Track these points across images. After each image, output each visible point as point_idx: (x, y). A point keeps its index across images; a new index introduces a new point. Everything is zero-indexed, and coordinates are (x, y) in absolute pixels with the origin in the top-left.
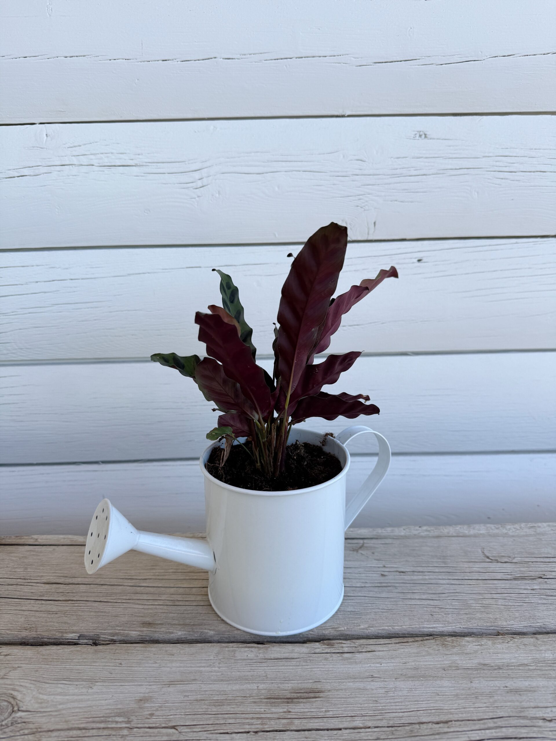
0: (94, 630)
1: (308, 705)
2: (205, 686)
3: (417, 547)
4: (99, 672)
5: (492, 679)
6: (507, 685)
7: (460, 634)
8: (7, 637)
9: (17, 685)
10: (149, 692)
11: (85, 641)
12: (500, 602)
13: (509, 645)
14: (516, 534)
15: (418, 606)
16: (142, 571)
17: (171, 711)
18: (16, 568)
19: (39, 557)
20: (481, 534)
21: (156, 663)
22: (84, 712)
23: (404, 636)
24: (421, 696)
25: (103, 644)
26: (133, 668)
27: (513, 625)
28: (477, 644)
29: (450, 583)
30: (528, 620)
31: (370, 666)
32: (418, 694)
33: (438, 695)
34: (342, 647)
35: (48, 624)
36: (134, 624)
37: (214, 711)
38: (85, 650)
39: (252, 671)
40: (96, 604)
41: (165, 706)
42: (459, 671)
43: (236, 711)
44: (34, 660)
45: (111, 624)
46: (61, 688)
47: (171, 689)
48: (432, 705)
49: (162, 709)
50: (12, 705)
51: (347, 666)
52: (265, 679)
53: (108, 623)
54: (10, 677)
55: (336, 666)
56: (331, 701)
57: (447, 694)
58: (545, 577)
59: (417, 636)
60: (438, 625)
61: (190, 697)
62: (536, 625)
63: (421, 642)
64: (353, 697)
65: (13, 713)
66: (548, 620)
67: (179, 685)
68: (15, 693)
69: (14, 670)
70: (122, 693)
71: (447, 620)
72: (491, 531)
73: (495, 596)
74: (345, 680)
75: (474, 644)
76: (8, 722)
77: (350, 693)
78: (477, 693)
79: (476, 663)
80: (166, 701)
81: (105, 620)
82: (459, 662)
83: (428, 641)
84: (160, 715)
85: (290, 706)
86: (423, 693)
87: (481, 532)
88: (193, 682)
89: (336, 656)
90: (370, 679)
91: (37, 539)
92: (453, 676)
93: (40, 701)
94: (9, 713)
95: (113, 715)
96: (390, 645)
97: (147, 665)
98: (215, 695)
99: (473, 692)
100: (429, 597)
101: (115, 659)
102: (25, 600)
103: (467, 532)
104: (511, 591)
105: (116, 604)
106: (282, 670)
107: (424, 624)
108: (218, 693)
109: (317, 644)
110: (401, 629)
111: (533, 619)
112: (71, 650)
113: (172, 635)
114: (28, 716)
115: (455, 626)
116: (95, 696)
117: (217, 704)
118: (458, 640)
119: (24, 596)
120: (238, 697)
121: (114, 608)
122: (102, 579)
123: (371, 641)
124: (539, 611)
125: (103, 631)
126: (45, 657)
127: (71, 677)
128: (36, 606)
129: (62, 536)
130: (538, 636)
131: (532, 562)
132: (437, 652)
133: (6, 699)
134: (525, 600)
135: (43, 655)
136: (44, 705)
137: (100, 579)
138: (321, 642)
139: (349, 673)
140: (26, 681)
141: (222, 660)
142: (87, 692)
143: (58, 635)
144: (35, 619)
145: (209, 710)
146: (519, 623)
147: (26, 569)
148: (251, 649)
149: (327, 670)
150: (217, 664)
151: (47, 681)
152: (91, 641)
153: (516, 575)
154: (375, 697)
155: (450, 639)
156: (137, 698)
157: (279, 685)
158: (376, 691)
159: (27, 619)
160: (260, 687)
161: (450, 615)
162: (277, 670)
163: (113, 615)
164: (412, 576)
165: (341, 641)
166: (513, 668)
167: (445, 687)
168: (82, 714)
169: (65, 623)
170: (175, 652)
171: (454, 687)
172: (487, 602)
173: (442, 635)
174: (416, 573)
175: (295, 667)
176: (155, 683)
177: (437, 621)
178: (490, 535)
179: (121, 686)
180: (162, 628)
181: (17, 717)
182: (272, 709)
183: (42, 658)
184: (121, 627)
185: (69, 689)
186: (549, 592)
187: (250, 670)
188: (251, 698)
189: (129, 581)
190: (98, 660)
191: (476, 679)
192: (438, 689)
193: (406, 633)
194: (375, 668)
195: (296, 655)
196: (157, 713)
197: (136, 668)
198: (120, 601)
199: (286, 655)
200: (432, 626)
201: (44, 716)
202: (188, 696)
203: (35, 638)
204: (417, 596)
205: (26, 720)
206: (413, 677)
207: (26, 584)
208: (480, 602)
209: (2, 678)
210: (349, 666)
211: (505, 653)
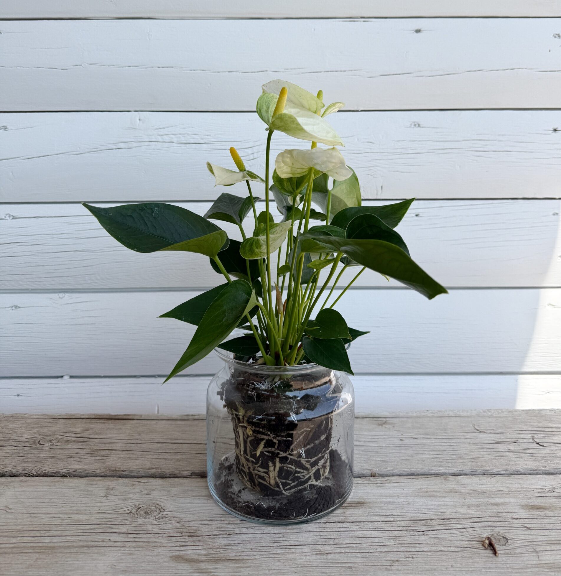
0: (200, 469)
1: (356, 510)
3: (426, 423)
5: (479, 498)
6: (489, 501)
7: (457, 474)
9: (159, 498)
11: (195, 476)
12: (486, 456)
13: (491, 480)
14: (499, 415)
15: (428, 458)
19: (147, 427)
23: (419, 475)
24: (431, 506)
27: (493, 469)
28: (469, 479)
29: (450, 445)
30: (504, 466)
31: (396, 490)
33: (443, 505)
35: (168, 466)
42: (457, 494)
44: (165, 485)
46: (189, 500)
48: (439, 510)
50: (159, 508)
51: (380, 490)
54: (152, 494)
55: (373, 490)
56: (372, 508)
58: (518, 442)
59: (427, 475)
60: (441, 469)
62: (510, 469)
63: (430, 478)
65: (161, 512)
66: (519, 467)
69: (153, 490)
71: (448, 466)
72: (480, 413)
73: (482, 453)
74: (380, 497)
75: (467, 479)
77: (384, 504)
78: (468, 505)
79: (467, 489)
82: (457, 489)
83: (435, 477)
86: (432, 504)
87: (473, 414)
89: (372, 485)
90: (397, 497)
92: (453, 496)
93: (176, 506)
94: (158, 512)
99: (466, 504)
100: (435, 453)
103: (462, 414)
104: (493, 450)
107: (431, 468)
110: (416, 471)
111: (508, 466)
115: (454, 469)
118: (456, 477)
123: (396, 477)
124: (513, 461)
127: (193, 495)
128: (154, 455)
130: (511, 476)
131: (509, 433)
132: (441, 483)
133: (153, 505)
134: (502, 455)
135: (171, 483)
136: (180, 509)
139: (382, 494)
140: (163, 496)
143: (177, 472)
144: (157, 463)
146: (498, 468)
147: (140, 434)
149: (367, 492)
152: (200, 476)
153: (497, 441)
154: (400, 506)
155: (450, 477)
158: (401, 503)
159: (151, 463)
161: (450, 463)
164: (422, 441)
166: (493, 492)
167: (447, 501)
171: (453, 502)
172: (476, 456)
173: (444, 474)
174: (425, 439)
177: (441, 466)
178: (479, 416)
181: (164, 514)
186: (520, 451)
191: (468, 498)
192: (442, 502)
193: (420, 473)
194: (400, 491)
200: (437, 469)
201: (182, 514)
203: (160, 474)
204: (426, 452)
205: (171, 516)
206: (426, 496)
207: (143, 443)
208: (472, 456)
209: (147, 495)
210: (382, 490)
211: (488, 484)
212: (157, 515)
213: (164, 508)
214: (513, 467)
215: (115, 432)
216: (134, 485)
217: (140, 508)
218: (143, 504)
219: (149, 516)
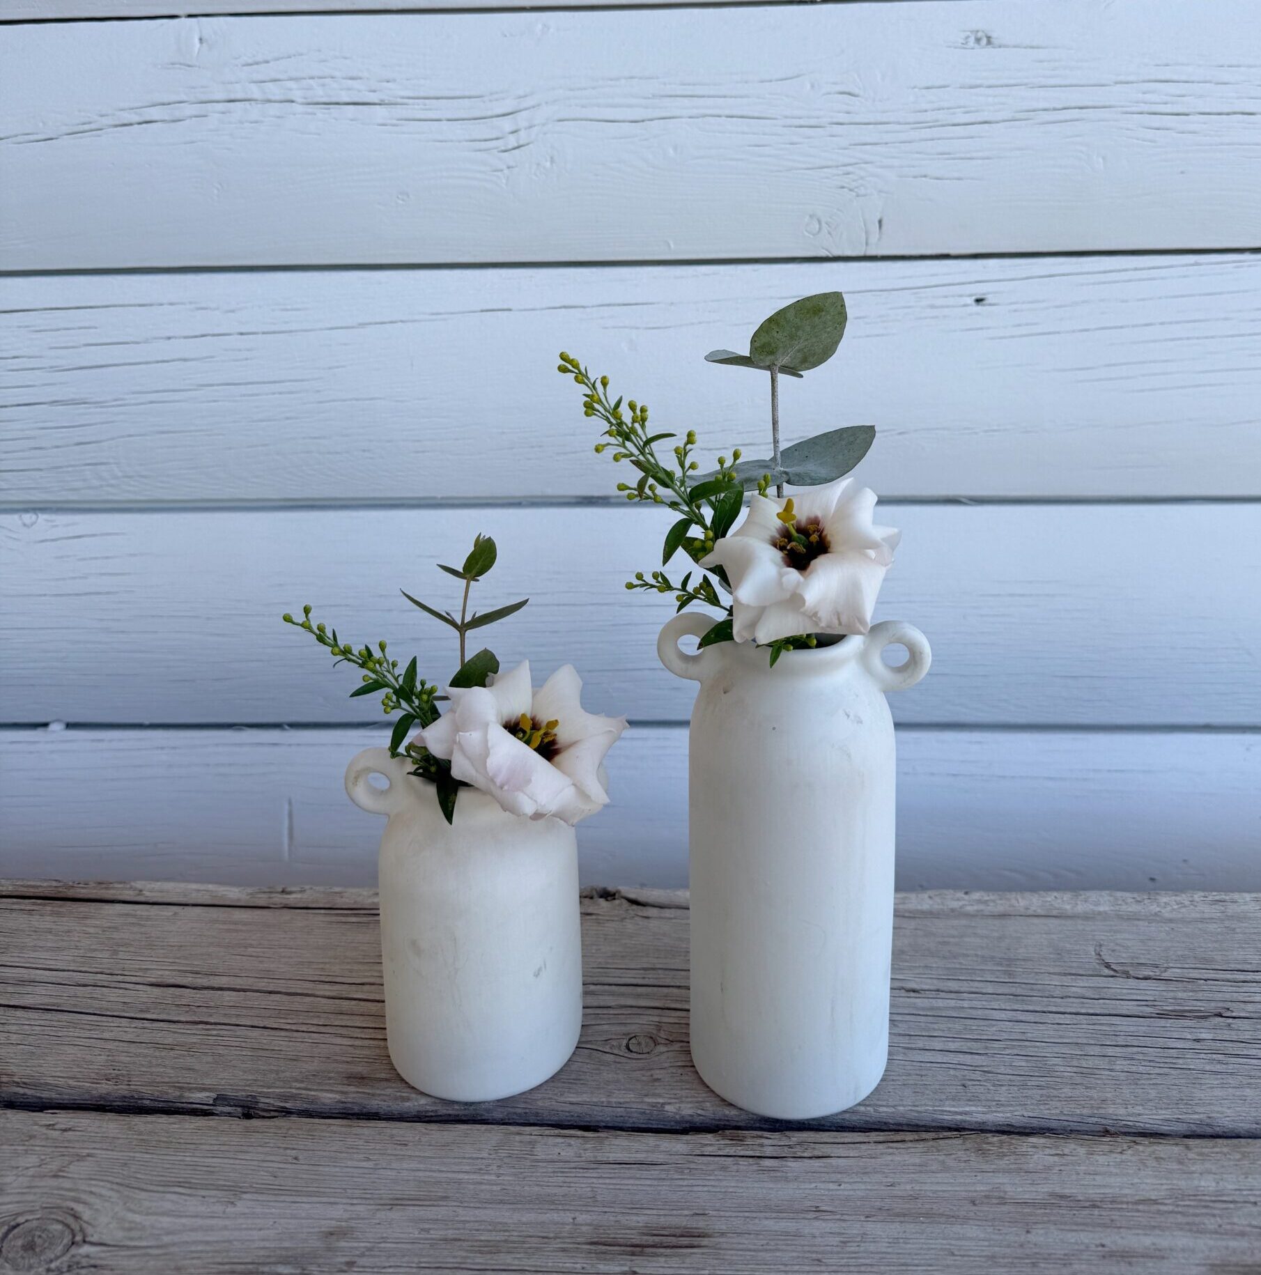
0: (247, 1086)
1: (674, 1262)
2: (464, 1212)
3: (954, 937)
4: (250, 1172)
5: (1075, 1228)
6: (1104, 1242)
7: (1022, 1130)
8: (69, 1094)
9: (85, 1191)
10: (350, 1219)
11: (228, 1109)
12: (1120, 1065)
13: (1124, 1157)
14: (1180, 916)
15: (939, 1065)
16: (356, 967)
17: (391, 1260)
18: (95, 950)
19: (143, 930)
20: (1100, 913)
21: (368, 1159)
22: (216, 1251)
23: (900, 1128)
24: (916, 1254)
25: (264, 1117)
26: (321, 1168)
27: (1139, 1115)
28: (1054, 1152)
29: (1014, 1019)
30: (1174, 1106)
31: (816, 1188)
32: (908, 1251)
33: (953, 1254)
34: (762, 1145)
35: (154, 1070)
36: (330, 1078)
37: (478, 1264)
38: (226, 1126)
39: (565, 1185)
40: (256, 1033)
41: (378, 1248)
42: (1005, 1208)
43: (523, 1265)
44: (121, 1141)
45: (282, 1075)
46: (173, 1201)
47: (395, 1214)
49: (372, 1253)
50: (72, 1230)
51: (766, 1185)
52: (591, 1204)
53: (277, 1074)
54: (70, 1175)
55: (743, 1185)
56: (724, 1255)
57: (972, 1253)
58: (1228, 1014)
59: (927, 1129)
60: (973, 1108)
61: (432, 1232)
62: (1191, 1119)
63: (931, 1143)
64: (770, 1250)
65: (73, 1247)
66: (1220, 1109)
67: (411, 1208)
68: (79, 1208)
69: (78, 1160)
70: (294, 1217)
71: (997, 1099)
72: (1124, 907)
73: (1110, 1051)
74: (758, 1214)
75: (1048, 1151)
76: (62, 1263)
77: (765, 1242)
78: (1038, 1256)
79: (1043, 1193)
80: (383, 1238)
81: (272, 1067)
82: (1008, 1188)
83: (947, 1141)
84: (367, 1264)
85: (636, 1262)
86: (921, 1249)
87: (1101, 909)
88: (441, 1203)
89: (746, 1163)
90: (812, 1215)
91: (141, 891)
92: (991, 1216)
93: (127, 1225)
94: (64, 1246)
95: (272, 1260)
96: (863, 1146)
97: (350, 1163)
98: (483, 1230)
99: (1028, 1251)
100: (965, 1046)
101: (286, 1149)
102: (110, 1019)
103: (1068, 907)
104: (1148, 1042)
105: (295, 1034)
106: (630, 1187)
107: (943, 1106)
108: (490, 1228)
109: (710, 1136)
110: (893, 1113)
111: (1186, 1104)
112: (197, 1124)
113: (407, 1104)
114: (103, 1255)
115: (1012, 1112)
116: (240, 1221)
117: (486, 1249)
118: (1013, 1141)
119: (107, 1010)
120: (530, 1237)
121: (291, 1043)
122: (271, 981)
123: (825, 1136)
124: (1203, 1087)
125: (265, 1090)
126: (144, 1137)
127: (193, 1181)
128: (130, 1031)
129: (194, 886)
130: (1191, 1142)
131: (1205, 980)
132: (963, 1164)
133: (60, 1218)
134: (1175, 1063)
135: (140, 1133)
136: (134, 1234)
137: (266, 980)
138: (720, 1132)
139: (770, 1200)
140: (102, 1184)
141: (506, 1160)
142: (224, 1212)
143: (173, 1094)
144: (128, 1059)
145: (469, 1261)
146: (1154, 1112)
147: (115, 952)
148: (568, 1140)
149: (723, 1190)
150: (495, 1168)
151: (145, 1187)
152: (239, 1109)
153: (1165, 1008)
154: (817, 1252)
155: (995, 1139)
156: (323, 1229)
157: (620, 1217)
158: (820, 1239)
159: (110, 1058)
160: (578, 1219)
161: (1004, 1088)
162: (618, 1187)
163: (289, 1057)
164: (934, 1001)
165: (760, 1133)
166: (1124, 1206)
167: (971, 1239)
168: (210, 1255)
169: (190, 1069)
170: (411, 1139)
171: (990, 1240)
172: (1090, 1064)
173: (982, 1129)
174: (942, 995)
175: (656, 1183)
176: (364, 1202)
177: (974, 1099)
178: (1120, 917)
179: (293, 1202)
180: (387, 1088)
181: (80, 1255)
182: (599, 1266)
183: (137, 1139)
184: (302, 1082)
185: (188, 1203)
186: (1231, 1048)
187: (561, 1184)
188: (558, 1240)
189: (327, 986)
190: (251, 1149)
191: (1040, 1226)
192: (953, 1242)
193: (904, 1122)
194: (827, 1193)
195: (661, 1158)
196: (362, 1261)
197: (327, 1169)
198: (304, 1028)
199: (641, 1157)
200: (961, 1109)
201: (135, 1256)
202: (428, 1231)
203: (125, 1097)
204: (938, 1044)
205: (99, 1262)
206: (905, 1215)
207: (113, 985)
208: (1075, 1063)
209: (55, 1176)
210: (771, 1186)
211: (1111, 1174)
212: (57, 1258)
213: (89, 1230)
214: (1201, 1110)
215: (49, 945)
216: (32, 1137)
217: (18, 1225)
218: (31, 1212)
219: (32, 1261)
